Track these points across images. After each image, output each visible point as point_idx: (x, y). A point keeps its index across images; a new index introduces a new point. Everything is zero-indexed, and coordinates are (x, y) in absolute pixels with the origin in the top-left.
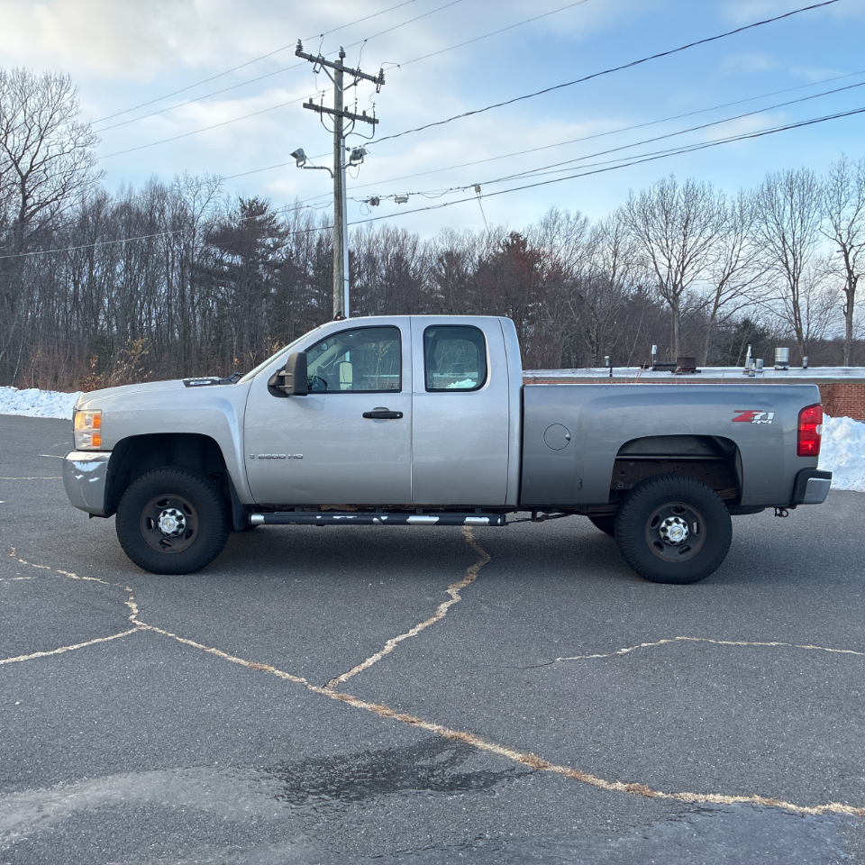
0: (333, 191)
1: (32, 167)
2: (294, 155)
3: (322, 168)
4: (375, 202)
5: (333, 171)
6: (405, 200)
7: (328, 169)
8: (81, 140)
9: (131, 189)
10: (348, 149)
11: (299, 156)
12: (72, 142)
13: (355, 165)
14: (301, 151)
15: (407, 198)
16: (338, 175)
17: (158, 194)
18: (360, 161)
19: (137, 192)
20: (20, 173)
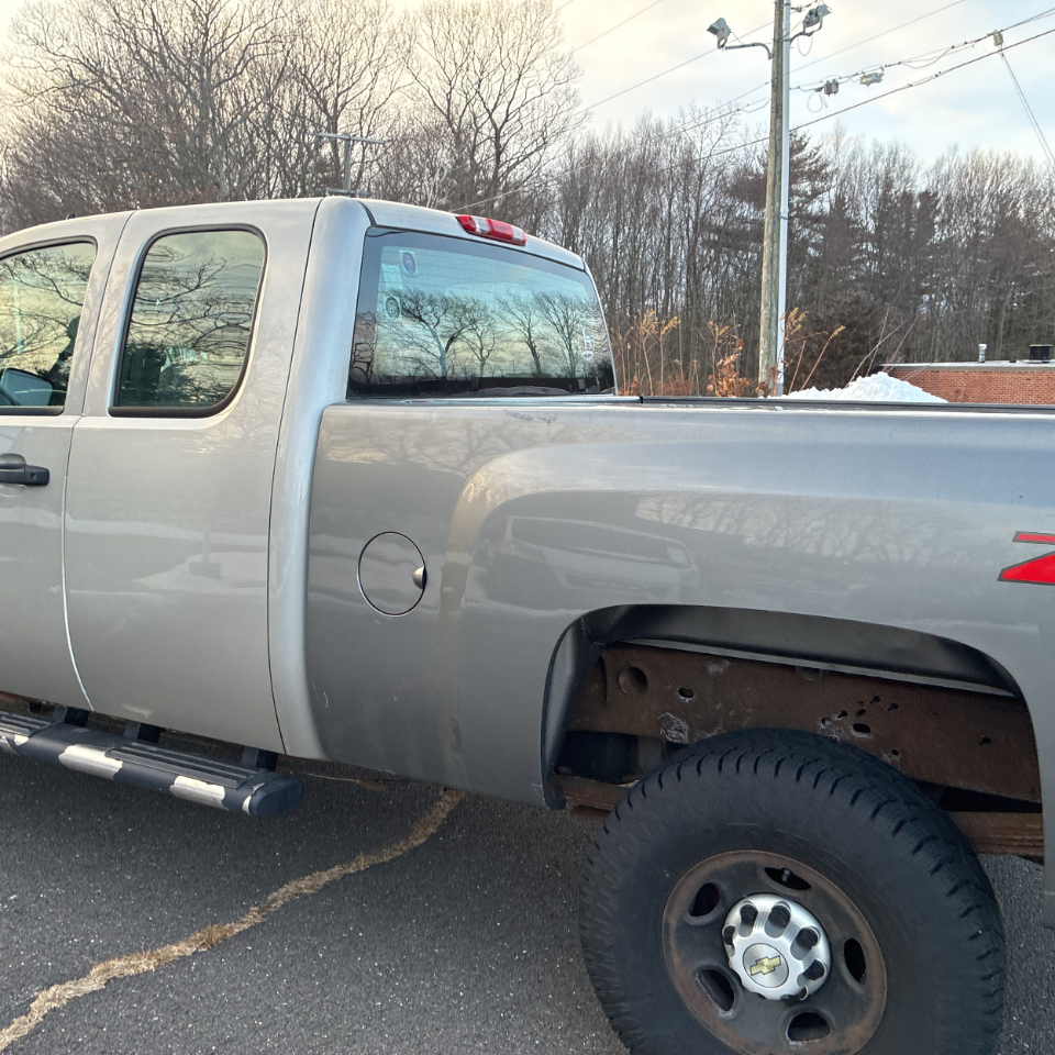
0: (770, 80)
1: (507, 116)
2: (712, 30)
3: (753, 45)
4: (831, 88)
5: (771, 47)
6: (877, 78)
7: (763, 45)
8: (561, 76)
9: (620, 131)
10: (799, 10)
11: (718, 29)
12: (551, 79)
13: (810, 35)
14: (721, 21)
15: (882, 75)
16: (778, 54)
17: (654, 135)
18: (817, 26)
19: (627, 134)
20: (494, 125)
